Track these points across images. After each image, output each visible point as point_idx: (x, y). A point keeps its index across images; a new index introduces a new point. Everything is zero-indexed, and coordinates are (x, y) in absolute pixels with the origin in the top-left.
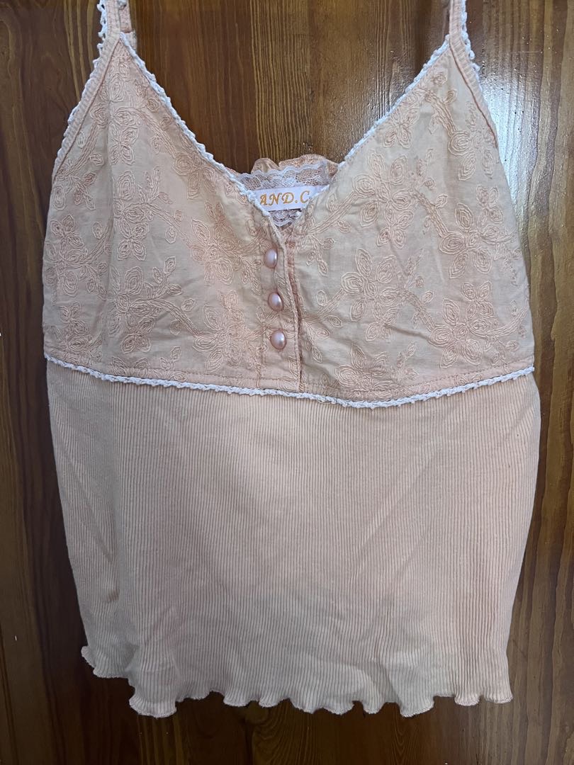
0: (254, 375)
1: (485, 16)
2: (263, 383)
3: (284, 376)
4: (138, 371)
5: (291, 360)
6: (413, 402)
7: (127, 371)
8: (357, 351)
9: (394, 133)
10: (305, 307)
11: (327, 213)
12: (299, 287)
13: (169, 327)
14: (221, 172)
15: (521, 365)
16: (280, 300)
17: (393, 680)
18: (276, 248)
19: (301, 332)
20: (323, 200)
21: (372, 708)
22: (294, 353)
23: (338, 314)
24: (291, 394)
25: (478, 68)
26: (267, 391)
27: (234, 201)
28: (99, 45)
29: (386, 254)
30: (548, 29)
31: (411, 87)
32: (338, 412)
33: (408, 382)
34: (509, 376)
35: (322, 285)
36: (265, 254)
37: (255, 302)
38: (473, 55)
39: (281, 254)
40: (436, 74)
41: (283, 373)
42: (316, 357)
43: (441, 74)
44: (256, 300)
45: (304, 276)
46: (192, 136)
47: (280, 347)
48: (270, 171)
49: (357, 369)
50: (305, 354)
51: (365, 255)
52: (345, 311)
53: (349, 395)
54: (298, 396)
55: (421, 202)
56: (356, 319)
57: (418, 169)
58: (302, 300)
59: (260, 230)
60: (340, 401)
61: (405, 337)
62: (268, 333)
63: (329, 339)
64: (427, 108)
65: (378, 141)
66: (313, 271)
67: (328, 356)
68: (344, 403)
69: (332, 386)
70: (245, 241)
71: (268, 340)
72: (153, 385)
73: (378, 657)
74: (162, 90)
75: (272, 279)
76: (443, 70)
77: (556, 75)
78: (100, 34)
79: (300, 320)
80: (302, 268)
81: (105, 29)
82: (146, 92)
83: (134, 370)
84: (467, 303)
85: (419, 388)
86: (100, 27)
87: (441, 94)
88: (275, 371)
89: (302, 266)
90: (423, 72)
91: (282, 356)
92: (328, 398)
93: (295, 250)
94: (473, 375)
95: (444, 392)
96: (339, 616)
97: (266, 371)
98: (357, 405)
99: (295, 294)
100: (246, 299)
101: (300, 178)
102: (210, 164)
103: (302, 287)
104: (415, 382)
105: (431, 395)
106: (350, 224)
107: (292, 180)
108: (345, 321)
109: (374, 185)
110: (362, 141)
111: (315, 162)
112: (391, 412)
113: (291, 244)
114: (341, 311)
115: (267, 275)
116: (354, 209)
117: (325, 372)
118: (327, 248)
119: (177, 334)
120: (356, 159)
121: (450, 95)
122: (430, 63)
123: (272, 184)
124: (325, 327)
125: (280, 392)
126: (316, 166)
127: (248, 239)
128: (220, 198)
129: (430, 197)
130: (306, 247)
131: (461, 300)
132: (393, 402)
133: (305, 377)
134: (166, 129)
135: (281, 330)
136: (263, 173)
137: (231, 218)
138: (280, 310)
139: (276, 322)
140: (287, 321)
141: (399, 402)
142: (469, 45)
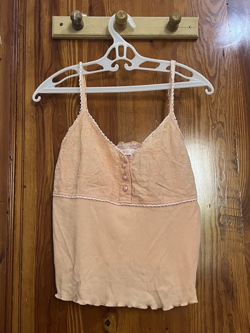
0: (118, 199)
1: (179, 110)
2: (120, 202)
3: (127, 199)
4: (86, 195)
5: (129, 194)
6: (164, 206)
7: (83, 195)
8: (148, 190)
9: (157, 135)
10: (133, 179)
11: (139, 154)
12: (132, 173)
13: (94, 184)
14: (111, 143)
15: (193, 197)
16: (126, 177)
17: (160, 296)
18: (126, 162)
19: (132, 186)
20: (138, 151)
21: (154, 308)
22: (130, 193)
23: (143, 180)
24: (129, 204)
25: (177, 121)
26: (121, 204)
27: (114, 151)
28: (80, 112)
29: (155, 164)
30: (196, 114)
31: (161, 124)
32: (142, 209)
33: (162, 200)
34: (190, 200)
35: (138, 172)
36: (122, 165)
37: (118, 179)
38: (176, 118)
39: (127, 164)
40: (167, 121)
41: (126, 198)
42: (136, 192)
43: (168, 122)
44: (119, 178)
45: (133, 170)
46: (104, 135)
47: (125, 191)
48: (123, 145)
49: (148, 195)
50: (133, 192)
51: (150, 165)
52: (145, 180)
53: (146, 203)
54: (131, 205)
55: (164, 152)
56: (148, 181)
57: (163, 144)
58: (132, 177)
59: (121, 158)
60: (143, 205)
61: (161, 187)
62: (122, 187)
63: (140, 188)
64: (165, 130)
65: (153, 137)
66: (136, 169)
67: (140, 192)
68: (144, 206)
69: (141, 200)
70: (117, 162)
71: (122, 189)
72: (90, 199)
73: (155, 288)
74: (96, 123)
75: (125, 171)
76: (168, 121)
77: (199, 125)
78: (80, 109)
79: (131, 183)
80: (133, 168)
81: (82, 108)
82: (92, 123)
83: (85, 195)
84: (178, 179)
85: (165, 202)
86: (81, 108)
87: (168, 127)
88: (124, 198)
89: (133, 167)
90: (163, 121)
91: (126, 193)
92: (140, 205)
93: (131, 164)
94: (180, 199)
95: (172, 204)
96: (143, 274)
97: (121, 198)
98: (148, 206)
99: (131, 175)
100: (115, 178)
101: (131, 147)
102: (108, 141)
103: (133, 174)
104: (165, 200)
105: (169, 204)
106: (146, 157)
107: (129, 148)
108: (144, 182)
109: (152, 147)
110: (149, 137)
111: (135, 143)
112: (158, 208)
113: (130, 162)
114: (144, 179)
115: (123, 170)
116: (147, 153)
117: (139, 197)
118: (140, 163)
119: (97, 186)
120: (147, 141)
121: (170, 127)
122: (165, 119)
123: (123, 148)
124: (139, 184)
125: (125, 204)
126: (136, 144)
127: (117, 161)
128: (110, 150)
129: (166, 151)
130: (134, 162)
131: (176, 178)
132: (158, 205)
133: (133, 200)
134: (96, 133)
135: (126, 186)
136: (121, 145)
137: (113, 155)
138: (126, 180)
139: (124, 184)
140: (128, 183)
141: (160, 205)
142: (175, 116)
